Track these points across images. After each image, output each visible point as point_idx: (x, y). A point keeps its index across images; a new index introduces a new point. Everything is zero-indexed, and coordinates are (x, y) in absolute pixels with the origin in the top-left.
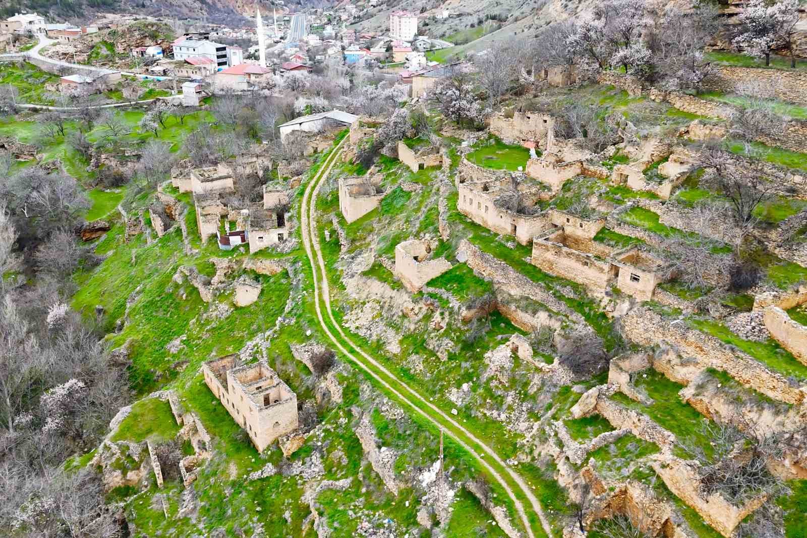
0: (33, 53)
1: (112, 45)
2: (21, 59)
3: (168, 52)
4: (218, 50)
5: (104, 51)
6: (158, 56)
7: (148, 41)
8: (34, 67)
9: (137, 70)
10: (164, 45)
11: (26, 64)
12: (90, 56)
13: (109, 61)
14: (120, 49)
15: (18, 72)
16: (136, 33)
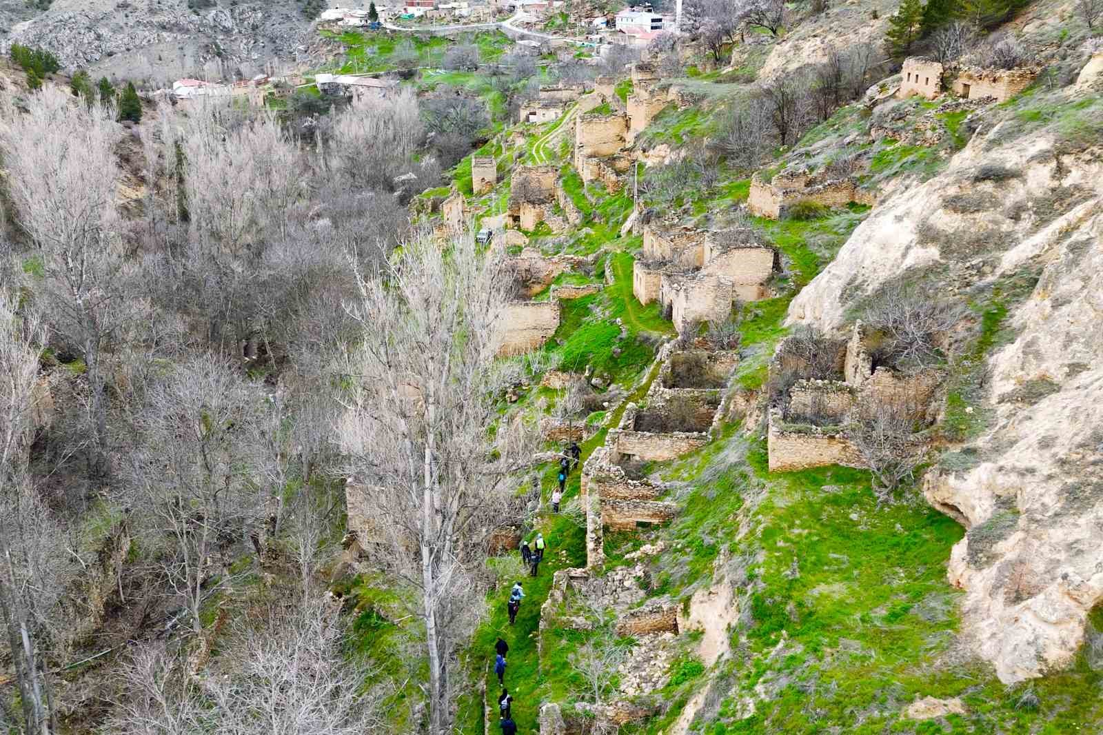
0: (506, 24)
1: (567, 16)
2: (495, 28)
3: (610, 23)
4: (653, 21)
5: (559, 21)
6: (601, 26)
7: (597, 13)
8: (502, 34)
9: (578, 38)
10: (609, 17)
11: (498, 32)
12: (546, 25)
13: (560, 30)
14: (572, 19)
15: (489, 39)
16: (588, 5)
